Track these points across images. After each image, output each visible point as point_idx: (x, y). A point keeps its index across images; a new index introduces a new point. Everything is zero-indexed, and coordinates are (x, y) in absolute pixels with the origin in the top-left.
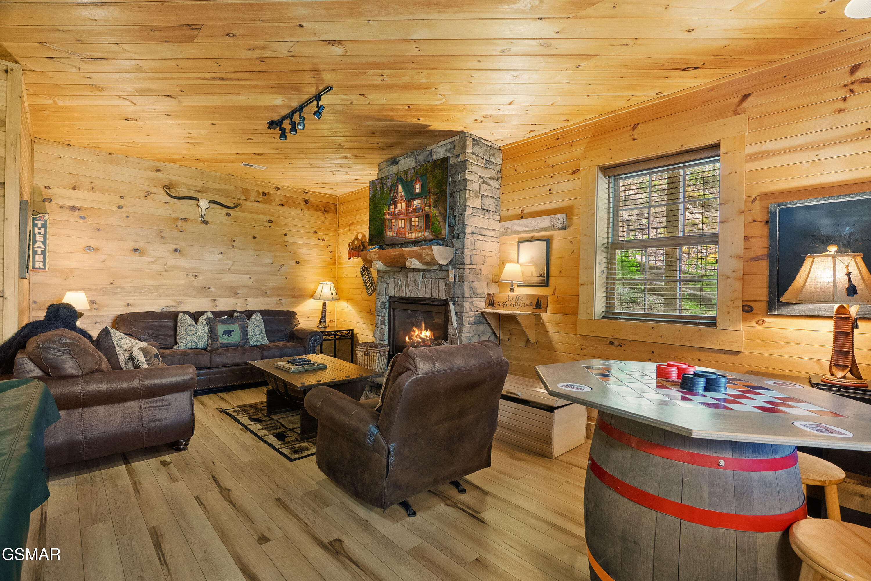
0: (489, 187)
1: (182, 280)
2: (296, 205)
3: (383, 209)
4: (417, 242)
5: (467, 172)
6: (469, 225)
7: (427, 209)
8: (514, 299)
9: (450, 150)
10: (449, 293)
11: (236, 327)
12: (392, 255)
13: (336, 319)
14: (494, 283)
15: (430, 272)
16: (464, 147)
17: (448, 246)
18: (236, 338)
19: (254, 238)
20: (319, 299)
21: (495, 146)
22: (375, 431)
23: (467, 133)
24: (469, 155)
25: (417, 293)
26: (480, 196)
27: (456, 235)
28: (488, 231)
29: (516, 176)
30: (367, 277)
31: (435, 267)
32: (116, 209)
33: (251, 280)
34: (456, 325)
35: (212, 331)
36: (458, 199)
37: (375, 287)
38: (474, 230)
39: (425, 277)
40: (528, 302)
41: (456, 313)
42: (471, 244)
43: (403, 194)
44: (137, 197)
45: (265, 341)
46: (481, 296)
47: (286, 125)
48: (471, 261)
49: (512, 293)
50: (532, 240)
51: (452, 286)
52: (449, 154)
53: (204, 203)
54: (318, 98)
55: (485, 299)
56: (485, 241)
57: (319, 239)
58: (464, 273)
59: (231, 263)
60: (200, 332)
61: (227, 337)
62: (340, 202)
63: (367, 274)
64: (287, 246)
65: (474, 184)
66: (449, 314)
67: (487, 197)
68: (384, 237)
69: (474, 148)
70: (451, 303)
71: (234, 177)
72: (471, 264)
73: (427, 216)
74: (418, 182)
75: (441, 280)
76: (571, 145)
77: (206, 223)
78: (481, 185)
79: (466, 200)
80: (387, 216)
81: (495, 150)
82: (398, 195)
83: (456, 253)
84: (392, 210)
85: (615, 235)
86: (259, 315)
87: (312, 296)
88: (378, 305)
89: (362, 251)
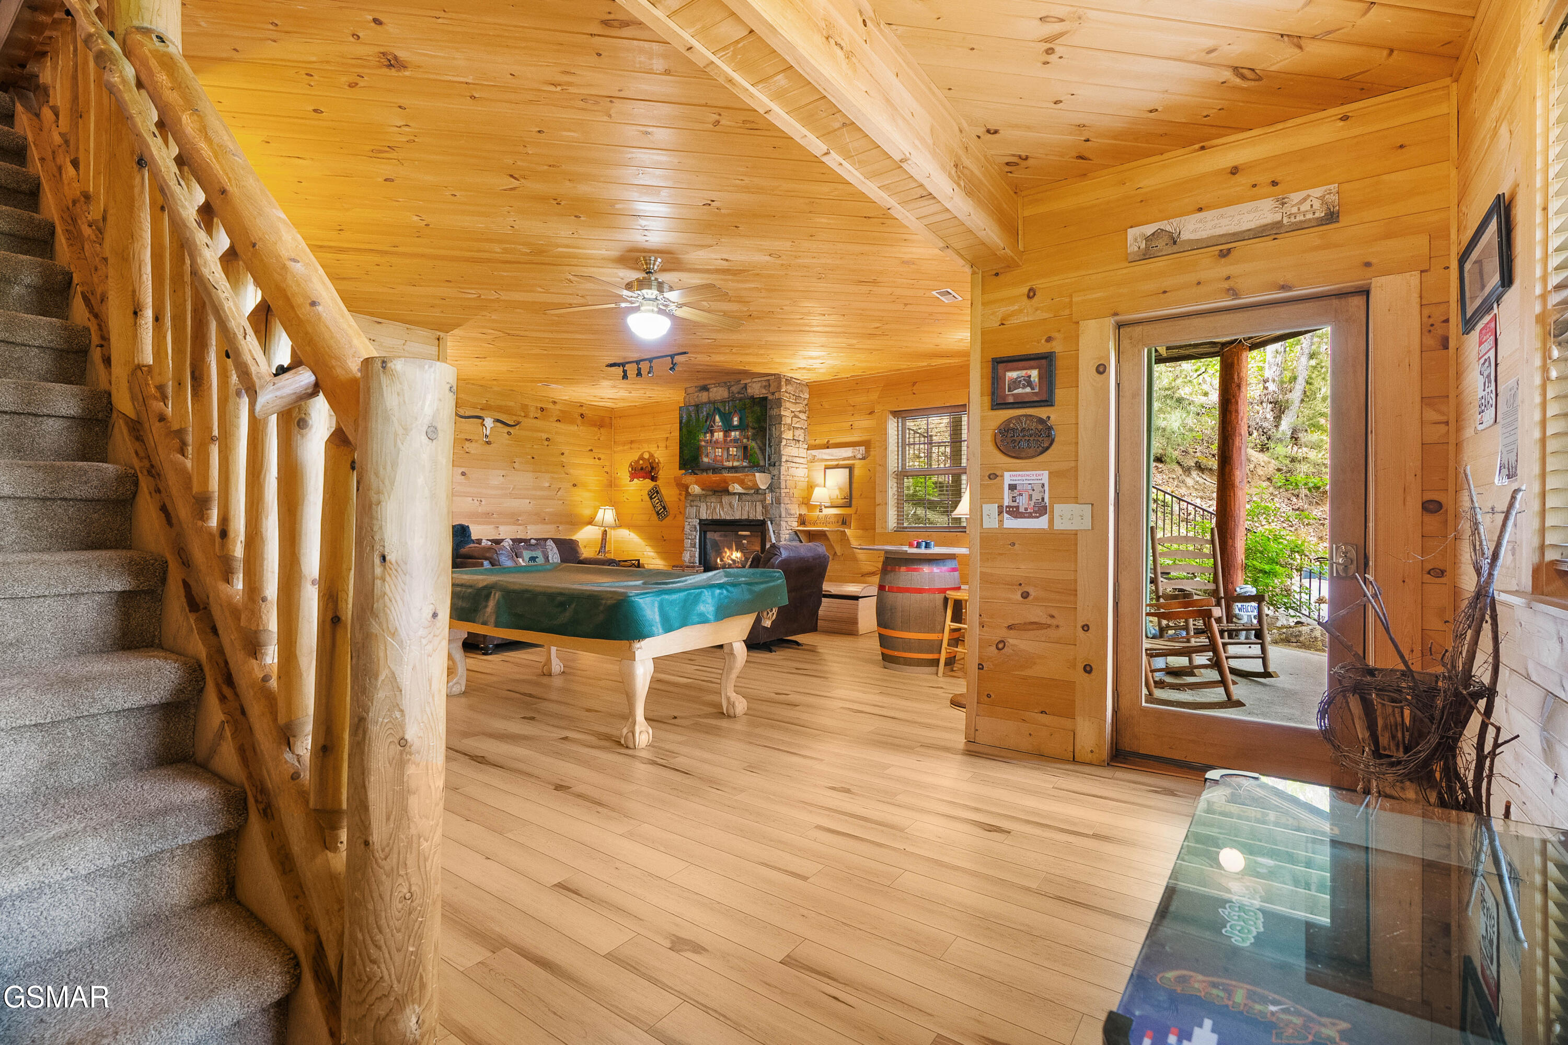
0: (798, 420)
1: (471, 504)
2: (572, 422)
3: (696, 436)
4: (737, 470)
5: (781, 408)
6: (784, 455)
7: (745, 441)
8: (823, 518)
9: (765, 387)
10: (766, 514)
11: (538, 554)
12: (711, 480)
13: (616, 549)
14: (805, 505)
15: (748, 496)
16: (779, 387)
17: (766, 473)
19: (533, 458)
20: (600, 526)
21: (803, 383)
23: (782, 375)
24: (783, 394)
25: (733, 515)
26: (792, 428)
27: (774, 464)
28: (798, 459)
29: (822, 409)
30: (657, 501)
31: (754, 492)
33: (531, 505)
36: (774, 432)
37: (670, 511)
38: (788, 458)
39: (745, 500)
40: (834, 520)
41: (774, 531)
42: (786, 471)
43: (720, 424)
46: (794, 517)
47: (631, 369)
48: (786, 485)
49: (821, 514)
50: (837, 467)
51: (769, 507)
52: (764, 392)
53: (489, 422)
54: (672, 356)
55: (798, 519)
56: (797, 468)
57: (594, 458)
58: (780, 497)
59: (512, 486)
61: (532, 563)
62: (617, 416)
63: (657, 498)
64: (563, 466)
65: (787, 418)
66: (767, 532)
67: (797, 428)
68: (698, 462)
69: (788, 387)
70: (768, 523)
71: (512, 393)
72: (786, 488)
73: (745, 448)
74: (736, 414)
75: (758, 503)
76: (868, 390)
77: (488, 443)
78: (793, 419)
79: (781, 433)
80: (703, 443)
81: (803, 387)
82: (714, 424)
83: (773, 478)
84: (708, 438)
85: (904, 465)
86: (550, 542)
87: (591, 522)
88: (687, 528)
89: (651, 472)
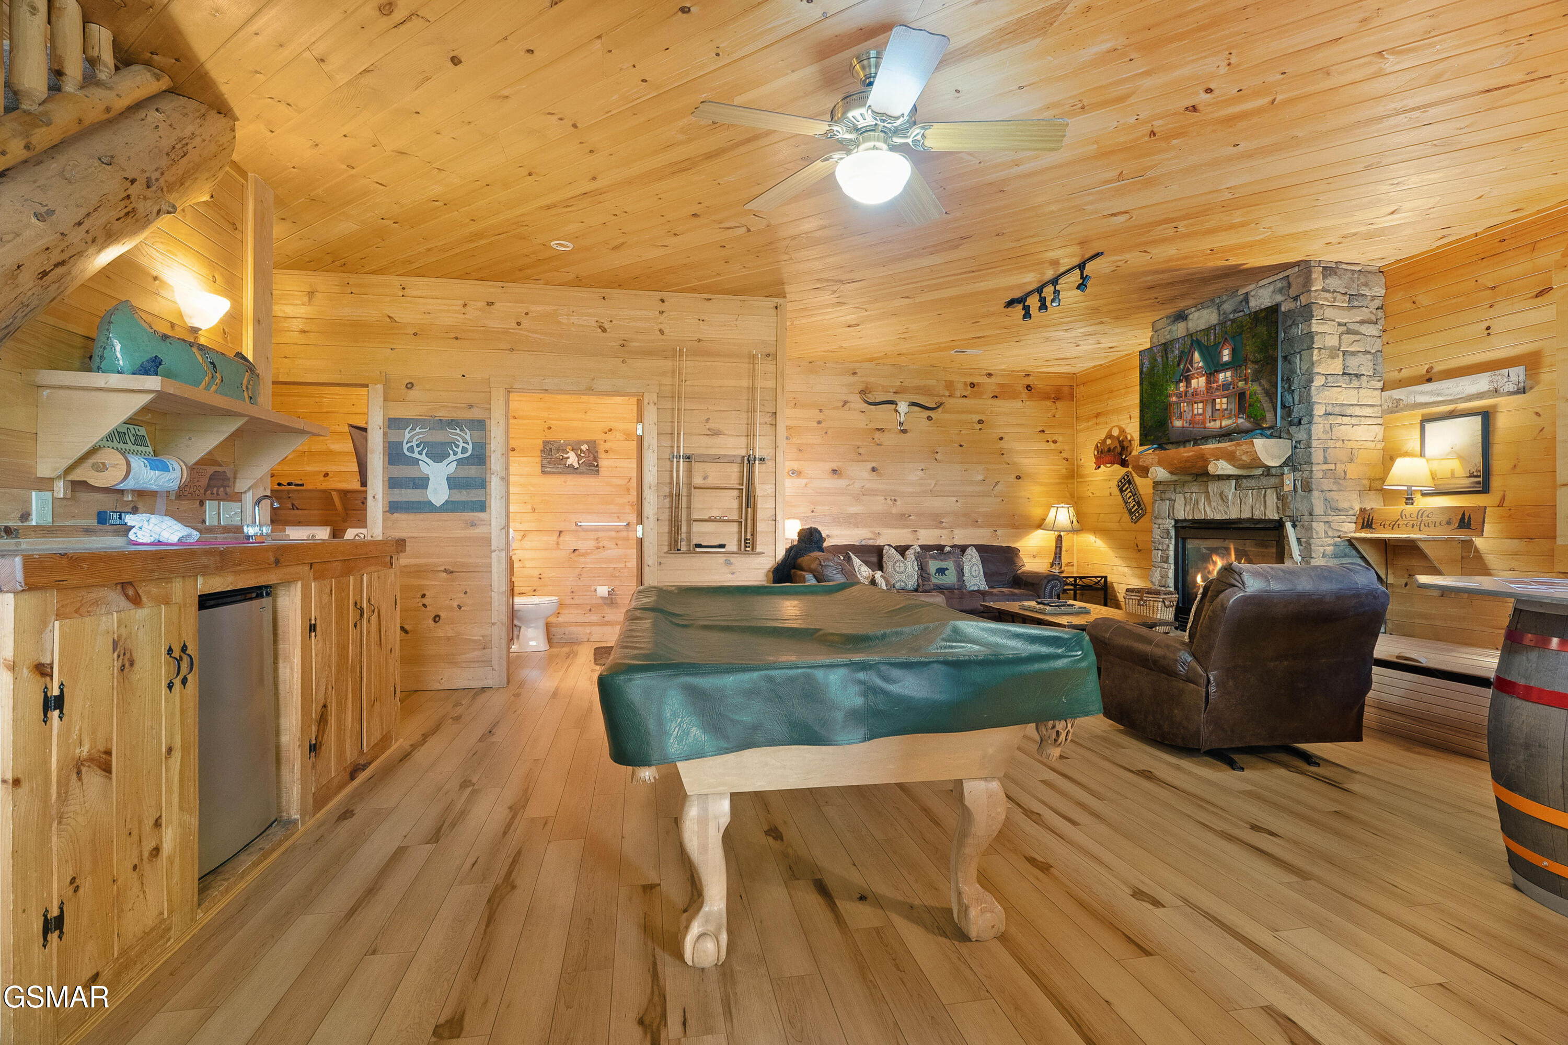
0: (1358, 337)
1: (879, 504)
2: (1014, 396)
3: (1167, 389)
4: (1225, 435)
5: (1313, 321)
6: (1320, 403)
7: (1241, 384)
8: (1415, 515)
9: (1280, 290)
10: (1284, 510)
11: (950, 564)
12: (1184, 457)
13: (1075, 561)
14: (1374, 492)
15: (1249, 480)
16: (1307, 283)
17: (1280, 438)
18: (950, 578)
19: (961, 446)
20: (1052, 530)
21: (1370, 268)
22: (1189, 659)
23: (1312, 262)
24: (1316, 294)
25: (1226, 513)
26: (1341, 354)
27: (1296, 421)
28: (1358, 408)
29: (1416, 311)
30: (1130, 494)
31: (1259, 472)
32: (816, 424)
33: (958, 503)
34: (1300, 558)
35: (922, 568)
36: (1298, 364)
37: (1144, 508)
38: (1330, 409)
39: (1240, 487)
40: (1444, 519)
41: (1299, 540)
42: (1325, 432)
43: (1201, 364)
44: (834, 408)
45: (984, 586)
46: (1346, 513)
47: (1033, 302)
48: (1325, 457)
49: (1409, 506)
50: (1452, 415)
51: (1290, 498)
52: (1279, 298)
53: (903, 407)
54: (1081, 266)
55: (1355, 517)
56: (1353, 425)
57: (1048, 441)
58: (1311, 478)
59: (933, 482)
60: (909, 570)
61: (941, 577)
62: (1078, 383)
63: (1129, 490)
64: (1003, 454)
65: (1327, 337)
66: (1285, 542)
67: (1354, 353)
68: (1168, 430)
69: (1327, 281)
70: (1288, 525)
71: (935, 368)
72: (1325, 463)
73: (1242, 395)
74: (1227, 345)
75: (1269, 491)
76: (1533, 247)
77: (904, 431)
78: (1343, 337)
79: (1313, 364)
80: (1174, 399)
81: (1370, 275)
82: (1192, 366)
83: (1295, 447)
84: (1181, 389)
86: (974, 550)
87: (1040, 525)
88: (1157, 534)
89: (1121, 454)
